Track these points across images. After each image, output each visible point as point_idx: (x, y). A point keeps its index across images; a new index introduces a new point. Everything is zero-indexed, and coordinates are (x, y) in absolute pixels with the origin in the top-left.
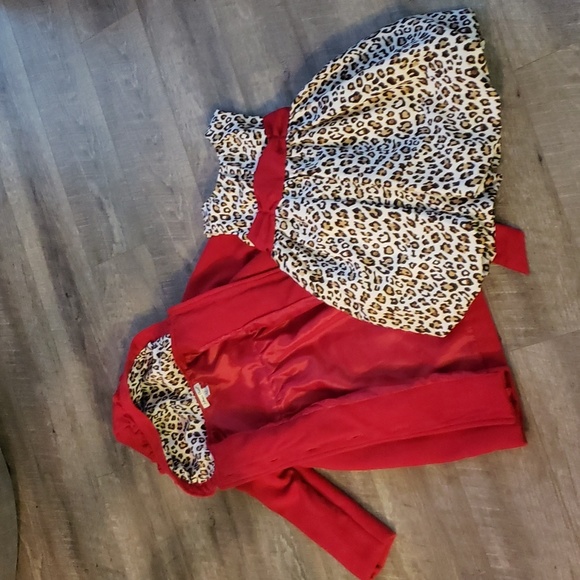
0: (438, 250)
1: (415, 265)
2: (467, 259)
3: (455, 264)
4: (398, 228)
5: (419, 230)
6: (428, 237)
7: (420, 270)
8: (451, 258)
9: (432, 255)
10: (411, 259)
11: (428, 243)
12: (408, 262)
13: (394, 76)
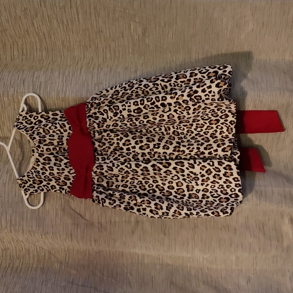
0: (212, 179)
1: (199, 190)
2: (232, 181)
3: (225, 185)
4: (183, 171)
5: (197, 169)
6: (204, 172)
7: (204, 193)
8: (221, 182)
9: (209, 182)
10: (196, 188)
11: (205, 176)
12: (195, 189)
13: (166, 103)
